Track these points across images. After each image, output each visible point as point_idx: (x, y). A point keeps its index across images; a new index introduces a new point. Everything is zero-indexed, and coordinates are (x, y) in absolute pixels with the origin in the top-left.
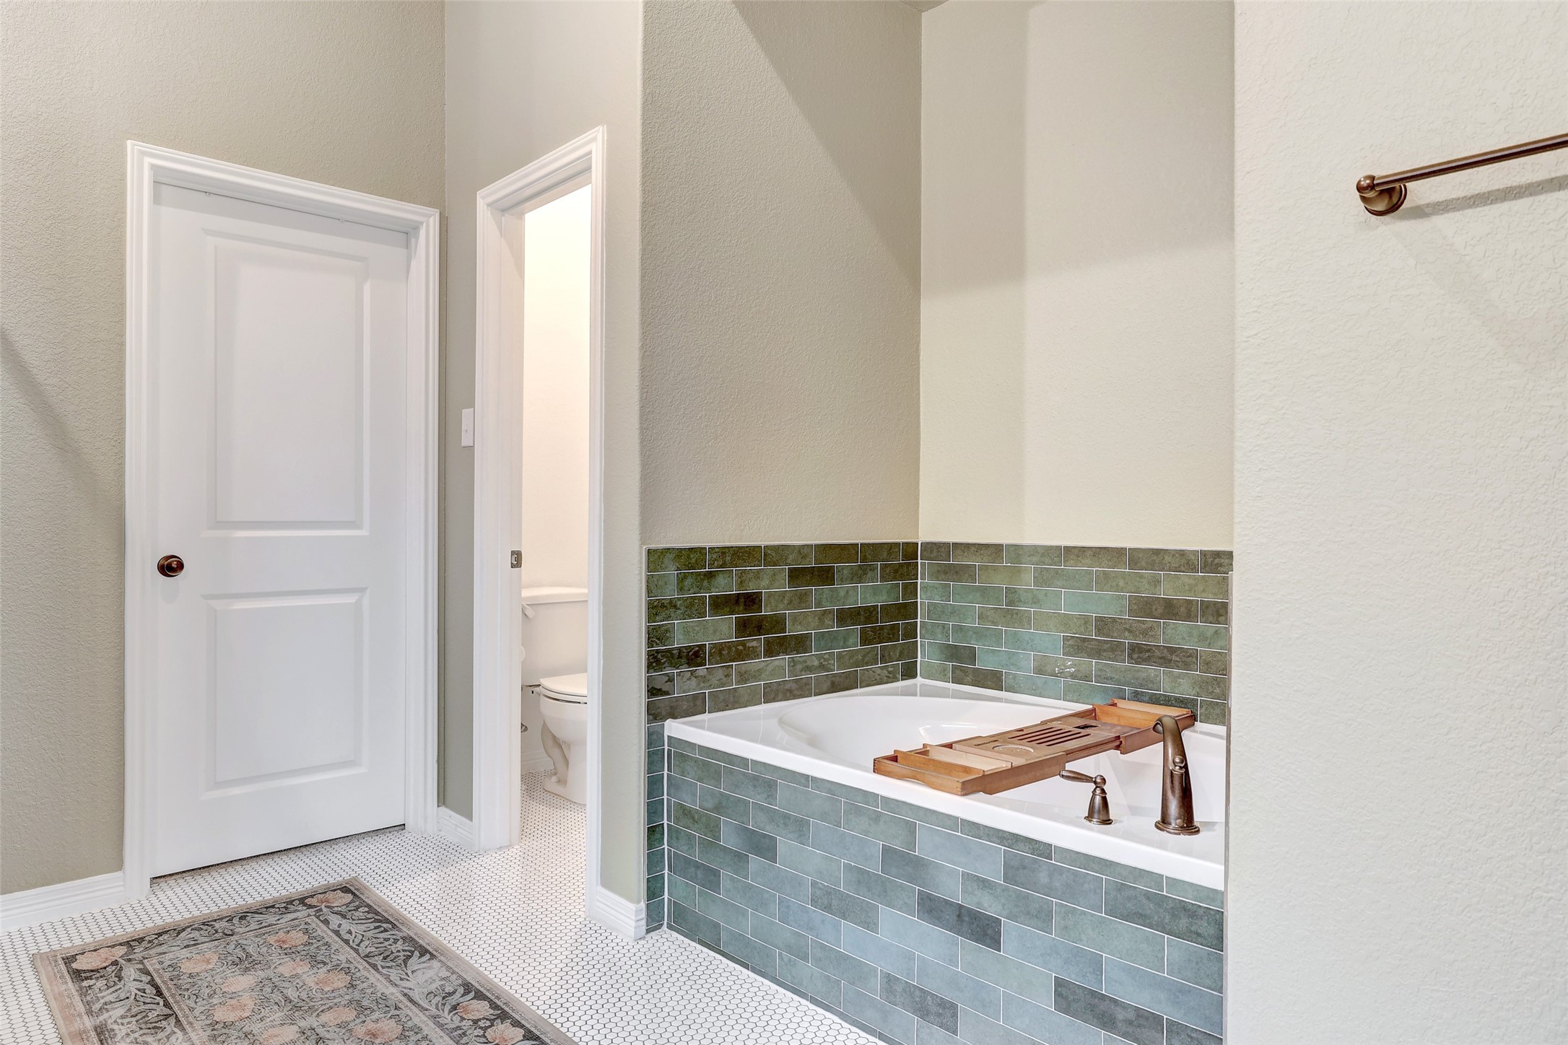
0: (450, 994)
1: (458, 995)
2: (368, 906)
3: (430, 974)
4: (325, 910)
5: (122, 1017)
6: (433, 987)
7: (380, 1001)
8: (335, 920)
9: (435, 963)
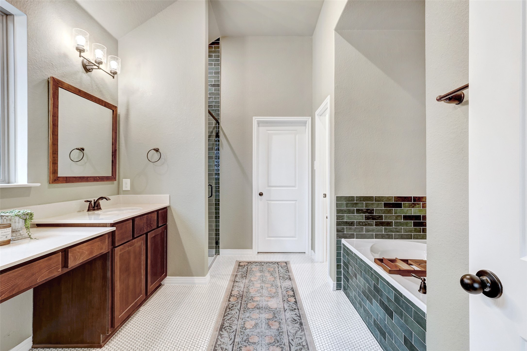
0: (288, 288)
1: (290, 289)
2: (287, 267)
3: (288, 283)
4: (280, 265)
5: (240, 274)
6: (286, 286)
7: (276, 285)
8: (280, 268)
9: (290, 282)
